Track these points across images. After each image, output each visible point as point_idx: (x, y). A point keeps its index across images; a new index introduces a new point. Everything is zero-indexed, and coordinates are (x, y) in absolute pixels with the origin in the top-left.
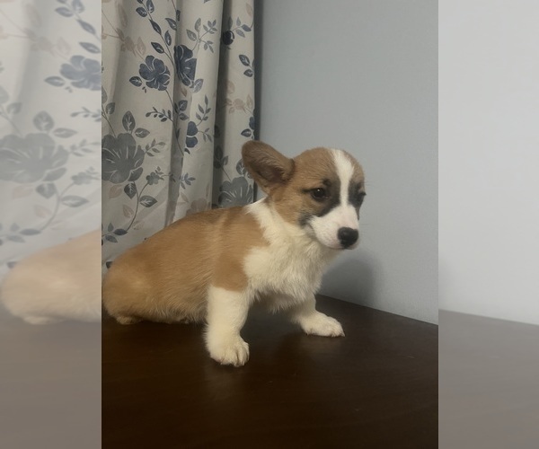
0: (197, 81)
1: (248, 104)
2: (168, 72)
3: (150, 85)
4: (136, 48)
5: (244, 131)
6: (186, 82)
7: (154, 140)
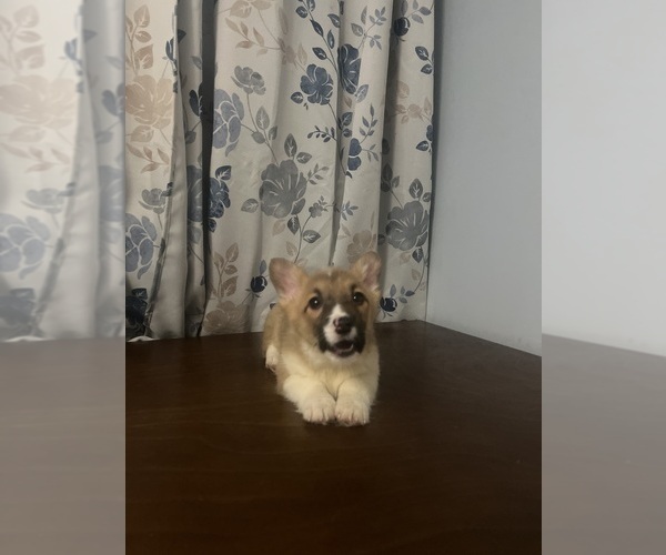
1: (426, 110)
2: (331, 81)
3: (311, 100)
4: (297, 59)
5: (420, 144)
6: (351, 90)
7: (317, 166)
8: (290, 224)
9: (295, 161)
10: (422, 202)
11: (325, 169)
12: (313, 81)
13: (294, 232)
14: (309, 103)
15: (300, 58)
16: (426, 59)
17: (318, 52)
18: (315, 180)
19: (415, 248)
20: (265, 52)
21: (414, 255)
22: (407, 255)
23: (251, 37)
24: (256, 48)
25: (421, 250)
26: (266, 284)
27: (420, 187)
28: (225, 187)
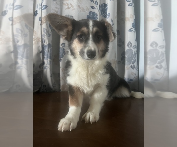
0: (108, 14)
1: (131, 18)
2: (97, 15)
4: (85, 10)
5: (130, 30)
6: (105, 17)
10: (132, 49)
12: (91, 16)
16: (130, 1)
17: (92, 7)
19: (131, 65)
20: (74, 9)
21: (131, 67)
22: (128, 67)
23: (70, 6)
24: (71, 9)
25: (134, 65)
27: (131, 44)
28: (64, 49)
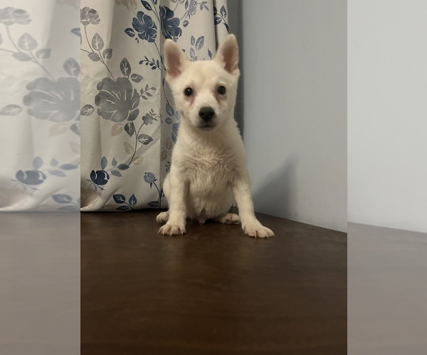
2: (155, 27)
3: (141, 36)
7: (147, 86)
8: (126, 128)
9: (130, 79)
11: (153, 89)
12: (142, 23)
13: (131, 134)
14: (139, 38)
15: (132, 4)
17: (145, 4)
18: (147, 96)
26: (108, 178)
